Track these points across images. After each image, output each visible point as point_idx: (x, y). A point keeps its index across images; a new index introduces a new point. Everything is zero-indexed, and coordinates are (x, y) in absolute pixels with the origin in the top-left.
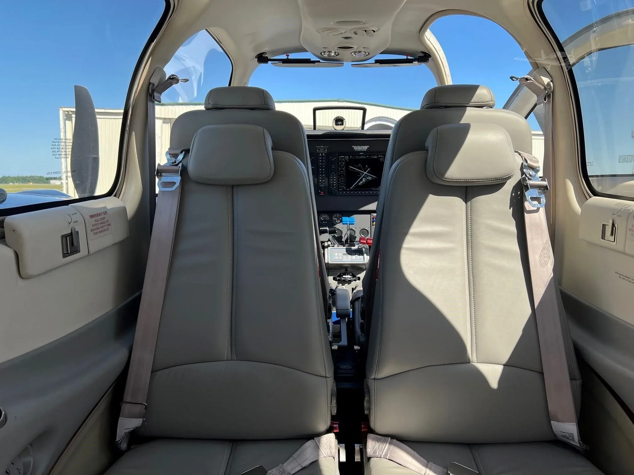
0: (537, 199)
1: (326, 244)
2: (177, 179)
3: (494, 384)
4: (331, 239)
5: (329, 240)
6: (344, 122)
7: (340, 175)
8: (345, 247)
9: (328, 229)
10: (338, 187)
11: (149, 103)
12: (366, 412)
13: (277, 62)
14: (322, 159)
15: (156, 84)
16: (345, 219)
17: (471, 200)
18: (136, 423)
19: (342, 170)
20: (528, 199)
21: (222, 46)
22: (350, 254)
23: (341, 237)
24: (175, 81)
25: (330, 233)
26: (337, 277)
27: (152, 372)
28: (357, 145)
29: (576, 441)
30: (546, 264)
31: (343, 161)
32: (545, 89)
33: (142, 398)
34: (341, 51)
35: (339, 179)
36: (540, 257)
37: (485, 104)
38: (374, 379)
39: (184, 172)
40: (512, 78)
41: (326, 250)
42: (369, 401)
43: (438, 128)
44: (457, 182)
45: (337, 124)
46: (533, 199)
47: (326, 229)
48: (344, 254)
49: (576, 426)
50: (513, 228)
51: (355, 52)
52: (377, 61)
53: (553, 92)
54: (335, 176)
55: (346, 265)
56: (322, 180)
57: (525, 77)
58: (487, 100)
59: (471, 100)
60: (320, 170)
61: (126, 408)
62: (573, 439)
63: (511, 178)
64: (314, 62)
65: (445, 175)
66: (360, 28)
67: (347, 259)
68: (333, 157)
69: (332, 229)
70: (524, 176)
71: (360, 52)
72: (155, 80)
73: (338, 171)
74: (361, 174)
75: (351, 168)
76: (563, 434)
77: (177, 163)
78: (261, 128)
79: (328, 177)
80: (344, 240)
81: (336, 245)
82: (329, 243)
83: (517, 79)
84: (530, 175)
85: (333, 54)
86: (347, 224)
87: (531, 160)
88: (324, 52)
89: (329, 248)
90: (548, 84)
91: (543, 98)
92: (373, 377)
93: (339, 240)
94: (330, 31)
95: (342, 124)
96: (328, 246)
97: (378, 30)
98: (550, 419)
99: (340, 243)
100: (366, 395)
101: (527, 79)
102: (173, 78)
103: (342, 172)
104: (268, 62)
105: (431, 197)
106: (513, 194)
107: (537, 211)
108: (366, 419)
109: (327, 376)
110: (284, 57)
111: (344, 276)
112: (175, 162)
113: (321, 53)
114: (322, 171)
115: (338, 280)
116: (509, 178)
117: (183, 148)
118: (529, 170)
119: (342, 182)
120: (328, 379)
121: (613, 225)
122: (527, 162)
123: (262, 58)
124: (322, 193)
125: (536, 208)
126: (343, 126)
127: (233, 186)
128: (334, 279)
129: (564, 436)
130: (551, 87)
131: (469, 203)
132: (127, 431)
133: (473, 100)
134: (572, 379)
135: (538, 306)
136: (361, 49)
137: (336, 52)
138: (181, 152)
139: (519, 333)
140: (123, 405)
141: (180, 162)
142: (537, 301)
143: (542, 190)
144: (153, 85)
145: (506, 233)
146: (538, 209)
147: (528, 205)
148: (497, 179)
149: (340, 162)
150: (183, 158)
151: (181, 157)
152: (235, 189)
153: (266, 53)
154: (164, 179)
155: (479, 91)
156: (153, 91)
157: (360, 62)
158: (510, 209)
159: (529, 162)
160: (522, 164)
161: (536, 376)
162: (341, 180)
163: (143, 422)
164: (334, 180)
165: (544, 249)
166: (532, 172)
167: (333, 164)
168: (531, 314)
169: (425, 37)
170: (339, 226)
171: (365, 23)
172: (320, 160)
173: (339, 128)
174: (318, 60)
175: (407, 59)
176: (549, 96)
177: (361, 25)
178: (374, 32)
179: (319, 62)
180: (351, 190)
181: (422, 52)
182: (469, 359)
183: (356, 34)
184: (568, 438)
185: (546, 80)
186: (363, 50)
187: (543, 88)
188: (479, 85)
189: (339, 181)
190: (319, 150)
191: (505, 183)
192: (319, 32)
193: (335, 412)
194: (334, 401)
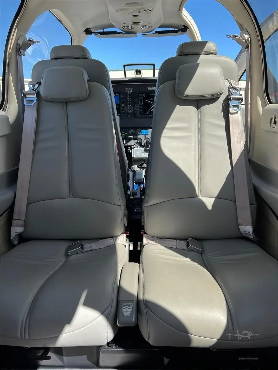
0: (237, 106)
1: (133, 147)
2: (35, 99)
3: (210, 207)
4: (135, 144)
5: (134, 145)
6: (141, 73)
7: (140, 105)
8: (143, 148)
9: (133, 137)
10: (139, 112)
11: (18, 56)
12: (143, 224)
13: (97, 34)
14: (129, 96)
15: (21, 45)
16: (143, 131)
17: (200, 108)
18: (20, 230)
19: (141, 102)
20: (231, 106)
21: (63, 23)
22: (146, 152)
23: (141, 143)
24: (31, 43)
25: (135, 139)
26: (139, 165)
27: (27, 205)
28: (150, 87)
29: (251, 236)
30: (240, 142)
31: (142, 97)
32: (246, 42)
33: (23, 217)
34: (133, 25)
35: (139, 108)
36: (237, 139)
37: (211, 52)
38: (146, 206)
39: (38, 95)
40: (227, 36)
41: (133, 150)
42: (144, 218)
43: (182, 66)
44: (192, 97)
45: (137, 74)
46: (234, 106)
47: (132, 138)
48: (143, 152)
49: (251, 228)
50: (224, 124)
51: (143, 26)
52: (157, 32)
53: (251, 44)
54: (137, 106)
55: (144, 159)
56: (129, 108)
57: (235, 35)
58: (213, 50)
59: (203, 50)
60: (128, 102)
61: (14, 222)
62: (250, 235)
63: (222, 94)
64: (119, 33)
65: (184, 92)
66: (141, 9)
67: (144, 155)
68: (136, 94)
69: (135, 137)
70: (230, 93)
71: (146, 26)
72: (20, 42)
73: (139, 103)
74: (152, 104)
75: (146, 101)
76: (245, 232)
77: (34, 90)
78: (81, 68)
79: (133, 106)
80: (143, 144)
81: (139, 147)
82: (135, 146)
83: (230, 36)
84: (233, 93)
85: (130, 28)
86: (144, 134)
87: (234, 84)
88: (125, 27)
89: (134, 149)
90: (248, 39)
91: (245, 48)
92: (145, 205)
93: (140, 144)
94: (124, 11)
95: (140, 74)
96: (134, 148)
97: (153, 10)
98: (238, 224)
99: (141, 146)
100: (142, 215)
101: (236, 36)
102: (30, 41)
103: (141, 103)
104: (92, 34)
105: (178, 107)
106: (224, 104)
107: (236, 113)
108: (143, 228)
109: (121, 205)
110: (102, 31)
111: (143, 165)
112: (33, 89)
113: (123, 27)
114: (129, 103)
115: (140, 167)
116: (221, 94)
117: (38, 81)
118: (233, 90)
119: (141, 110)
120: (121, 207)
121: (275, 117)
122: (232, 85)
123: (88, 32)
124: (130, 116)
125: (236, 112)
126: (141, 75)
127: (66, 102)
128: (138, 167)
129: (245, 234)
130: (249, 41)
131: (199, 110)
132: (16, 234)
133: (204, 50)
134: (251, 204)
135: (234, 165)
136: (146, 24)
137: (132, 27)
138: (37, 84)
139: (225, 180)
140: (13, 220)
141: (36, 89)
142: (234, 162)
143: (240, 101)
144: (20, 45)
145: (219, 126)
146: (238, 112)
147: (231, 110)
148: (214, 95)
149: (140, 97)
150: (38, 87)
151: (36, 86)
152: (68, 104)
153: (91, 29)
154: (28, 99)
155: (207, 45)
156: (20, 49)
157: (147, 33)
158: (222, 112)
159: (233, 85)
160: (229, 86)
161: (232, 203)
162: (141, 108)
163: (24, 229)
164: (137, 108)
165: (239, 134)
166: (234, 91)
167: (136, 98)
168: (231, 170)
169: (183, 14)
170: (140, 136)
171: (142, 5)
172: (128, 96)
173: (139, 76)
174: (122, 32)
175: (174, 30)
176: (248, 47)
177: (140, 6)
178: (150, 11)
179: (122, 33)
180: (147, 114)
181: (184, 26)
182: (197, 195)
183: (140, 13)
184: (247, 234)
185: (246, 37)
186: (148, 25)
187: (245, 41)
188: (208, 41)
189: (139, 109)
190: (127, 90)
191: (219, 97)
192: (117, 12)
193: (126, 225)
194: (125, 219)
